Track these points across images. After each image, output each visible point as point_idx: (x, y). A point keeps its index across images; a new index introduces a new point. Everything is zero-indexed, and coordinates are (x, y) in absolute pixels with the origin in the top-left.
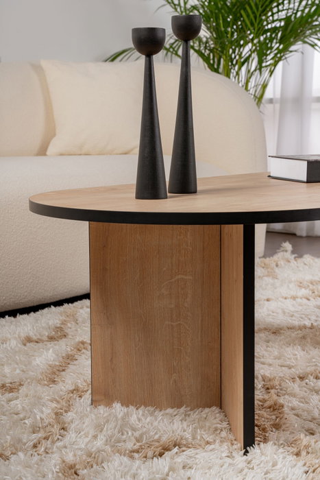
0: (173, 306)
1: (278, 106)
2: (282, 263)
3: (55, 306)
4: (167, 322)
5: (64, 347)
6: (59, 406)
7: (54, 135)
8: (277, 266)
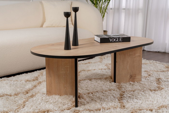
0: (65, 73)
1: (113, 10)
2: (105, 58)
3: (39, 70)
4: (63, 77)
5: (35, 83)
6: (25, 100)
7: (45, 21)
8: (104, 58)
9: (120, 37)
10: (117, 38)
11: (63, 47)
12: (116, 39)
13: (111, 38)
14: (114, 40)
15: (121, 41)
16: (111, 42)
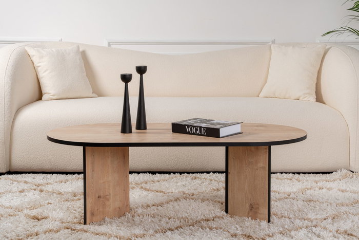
9: (203, 126)
10: (198, 127)
11: (120, 128)
12: (196, 128)
13: (188, 126)
14: (194, 130)
15: (204, 133)
16: (189, 133)
